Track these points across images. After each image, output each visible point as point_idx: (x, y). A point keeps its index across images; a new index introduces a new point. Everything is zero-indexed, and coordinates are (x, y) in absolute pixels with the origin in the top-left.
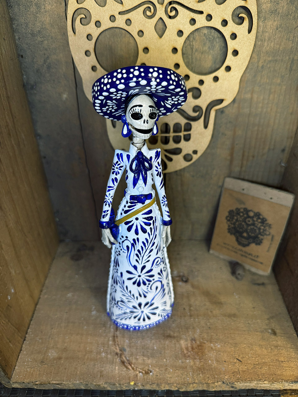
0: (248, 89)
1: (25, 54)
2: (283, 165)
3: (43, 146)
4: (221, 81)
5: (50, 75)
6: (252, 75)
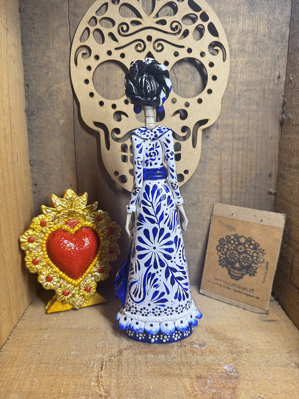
1: (31, 83)
2: (273, 191)
3: (35, 172)
4: (205, 102)
5: (51, 102)
6: (231, 102)
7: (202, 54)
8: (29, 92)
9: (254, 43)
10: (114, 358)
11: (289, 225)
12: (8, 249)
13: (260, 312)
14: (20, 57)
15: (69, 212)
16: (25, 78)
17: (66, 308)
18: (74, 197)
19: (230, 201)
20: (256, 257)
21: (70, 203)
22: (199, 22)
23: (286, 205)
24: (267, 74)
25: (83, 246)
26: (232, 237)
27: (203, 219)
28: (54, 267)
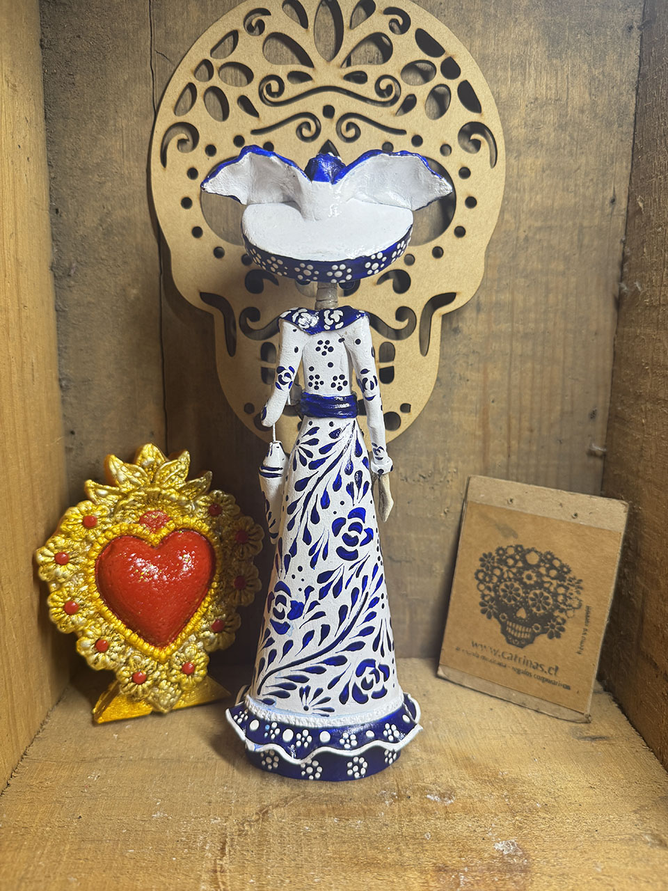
0: (505, 283)
1: (64, 207)
2: (600, 449)
3: (71, 404)
4: (448, 256)
5: (108, 248)
6: (509, 254)
7: (445, 149)
8: (61, 226)
9: (559, 126)
10: (250, 826)
11: (636, 526)
12: (10, 581)
13: (573, 718)
14: (40, 147)
15: (148, 495)
16: (50, 195)
17: (139, 711)
18: (159, 461)
19: (505, 471)
20: (564, 595)
21: (149, 475)
22: (439, 78)
23: (628, 481)
24: (587, 194)
25: (178, 573)
26: (511, 552)
27: (446, 510)
28: (114, 620)
